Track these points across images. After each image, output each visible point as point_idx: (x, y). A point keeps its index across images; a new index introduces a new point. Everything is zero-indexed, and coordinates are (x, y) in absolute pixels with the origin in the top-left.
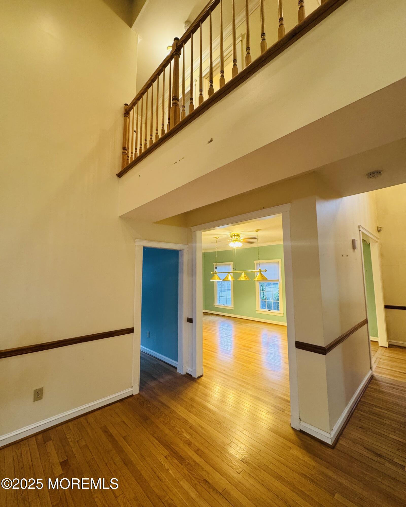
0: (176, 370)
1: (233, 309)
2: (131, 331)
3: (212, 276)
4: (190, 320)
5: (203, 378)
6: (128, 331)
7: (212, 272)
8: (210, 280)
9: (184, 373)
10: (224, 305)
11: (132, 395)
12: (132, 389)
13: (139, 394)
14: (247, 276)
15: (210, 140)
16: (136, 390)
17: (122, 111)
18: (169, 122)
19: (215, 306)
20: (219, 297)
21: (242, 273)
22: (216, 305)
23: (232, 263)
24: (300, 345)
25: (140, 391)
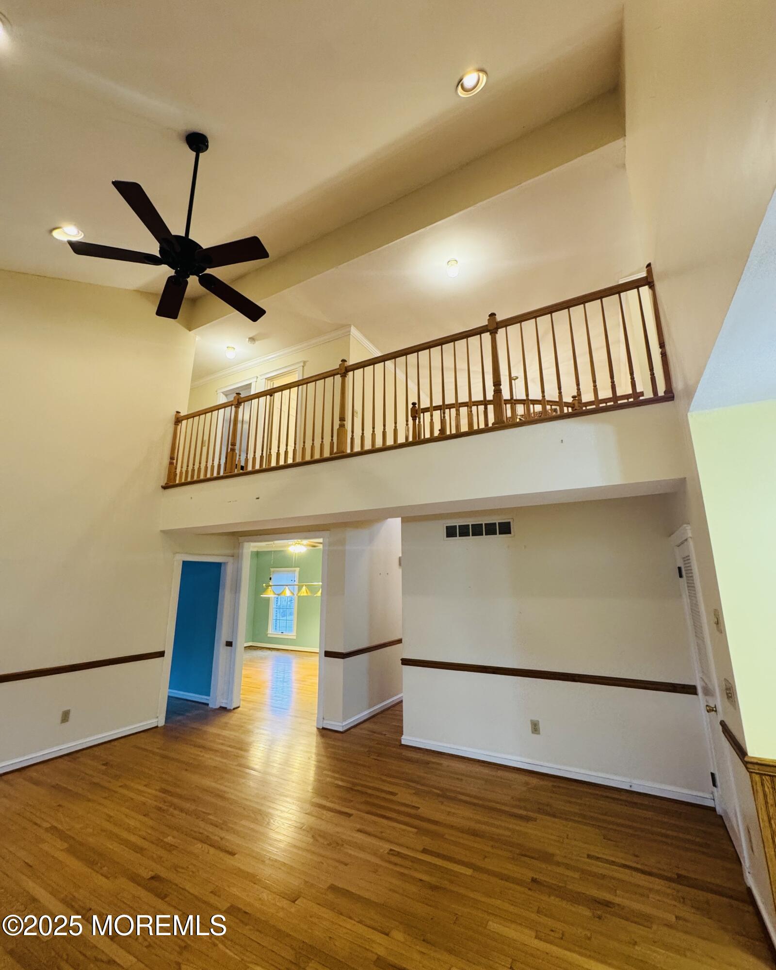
0: (206, 706)
1: (295, 638)
2: (161, 654)
3: (265, 590)
4: (229, 644)
5: (239, 709)
6: (158, 655)
7: (264, 585)
8: (261, 596)
9: (217, 706)
10: (282, 633)
11: (157, 727)
12: (157, 720)
13: (164, 725)
14: (309, 590)
15: (258, 497)
16: (161, 722)
17: (173, 419)
18: (226, 461)
19: (269, 636)
20: (276, 621)
21: (302, 587)
22: (270, 633)
23: (298, 569)
24: (328, 654)
25: (165, 723)
